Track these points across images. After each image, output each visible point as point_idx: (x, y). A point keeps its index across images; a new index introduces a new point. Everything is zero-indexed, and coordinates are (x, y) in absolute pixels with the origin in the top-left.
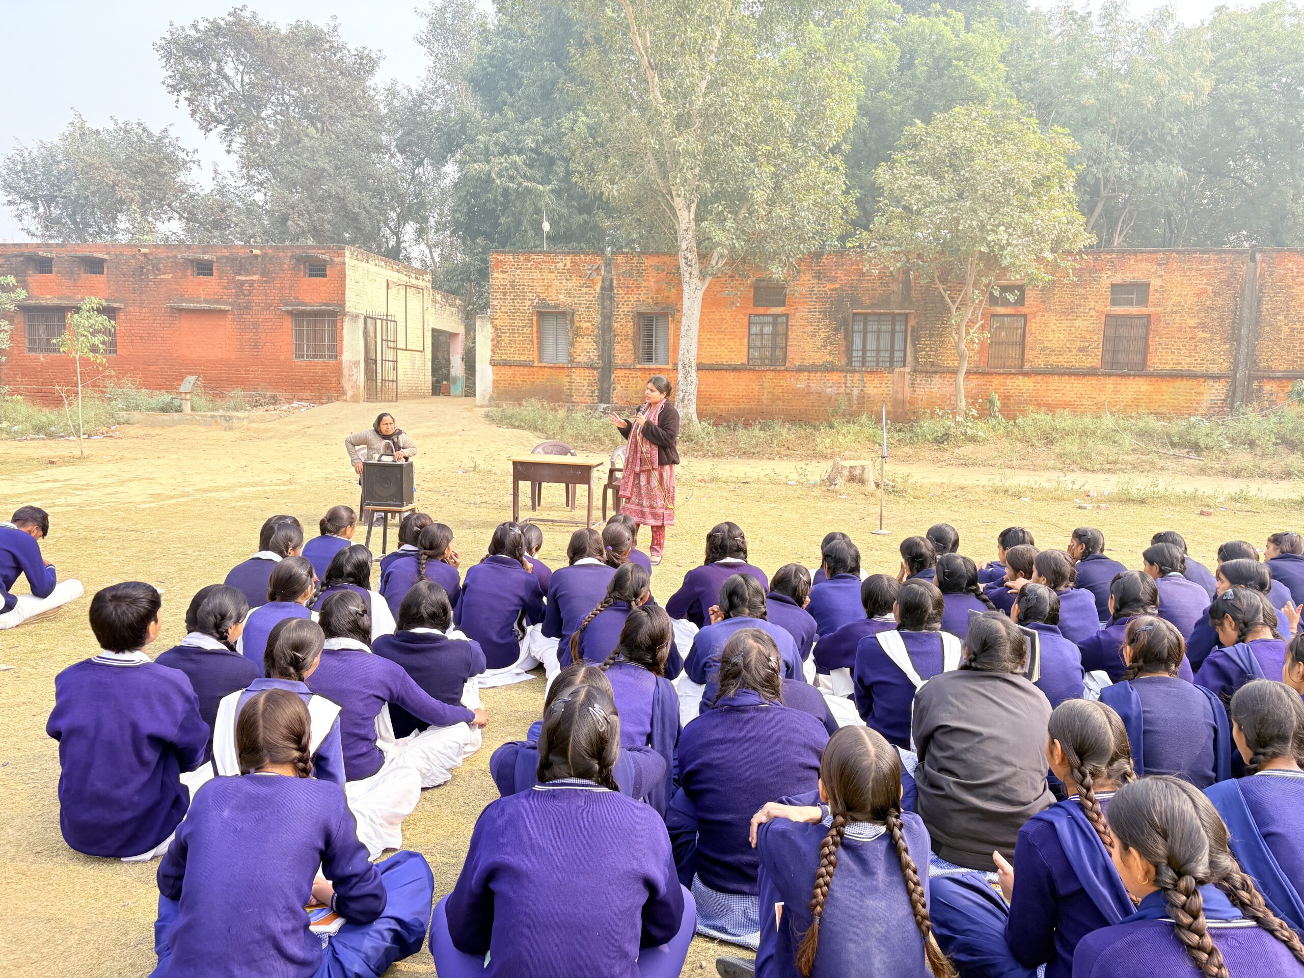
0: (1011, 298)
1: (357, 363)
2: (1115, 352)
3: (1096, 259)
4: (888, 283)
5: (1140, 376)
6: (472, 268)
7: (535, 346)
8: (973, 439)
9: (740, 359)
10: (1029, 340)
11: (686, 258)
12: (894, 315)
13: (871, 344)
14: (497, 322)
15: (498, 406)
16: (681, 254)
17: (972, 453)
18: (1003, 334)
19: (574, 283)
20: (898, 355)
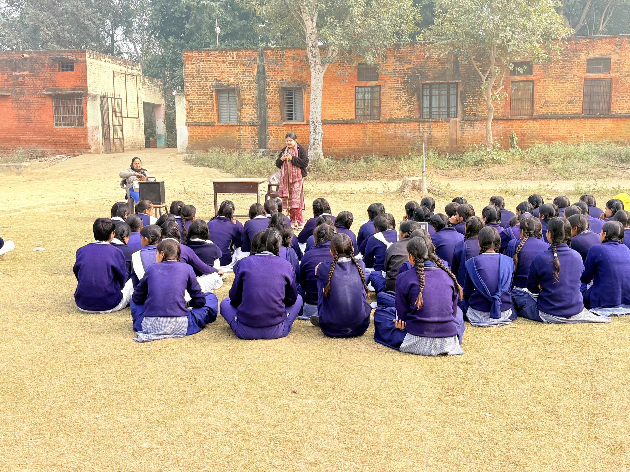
0: (521, 70)
1: (97, 128)
2: (591, 103)
3: (577, 43)
4: (444, 63)
5: (607, 118)
6: (167, 59)
7: (215, 112)
8: (498, 162)
9: (351, 116)
10: (536, 97)
11: (312, 52)
12: (449, 84)
13: (435, 103)
14: (189, 97)
15: (192, 153)
16: (309, 49)
17: (497, 171)
18: (519, 94)
19: (239, 69)
20: (452, 110)
